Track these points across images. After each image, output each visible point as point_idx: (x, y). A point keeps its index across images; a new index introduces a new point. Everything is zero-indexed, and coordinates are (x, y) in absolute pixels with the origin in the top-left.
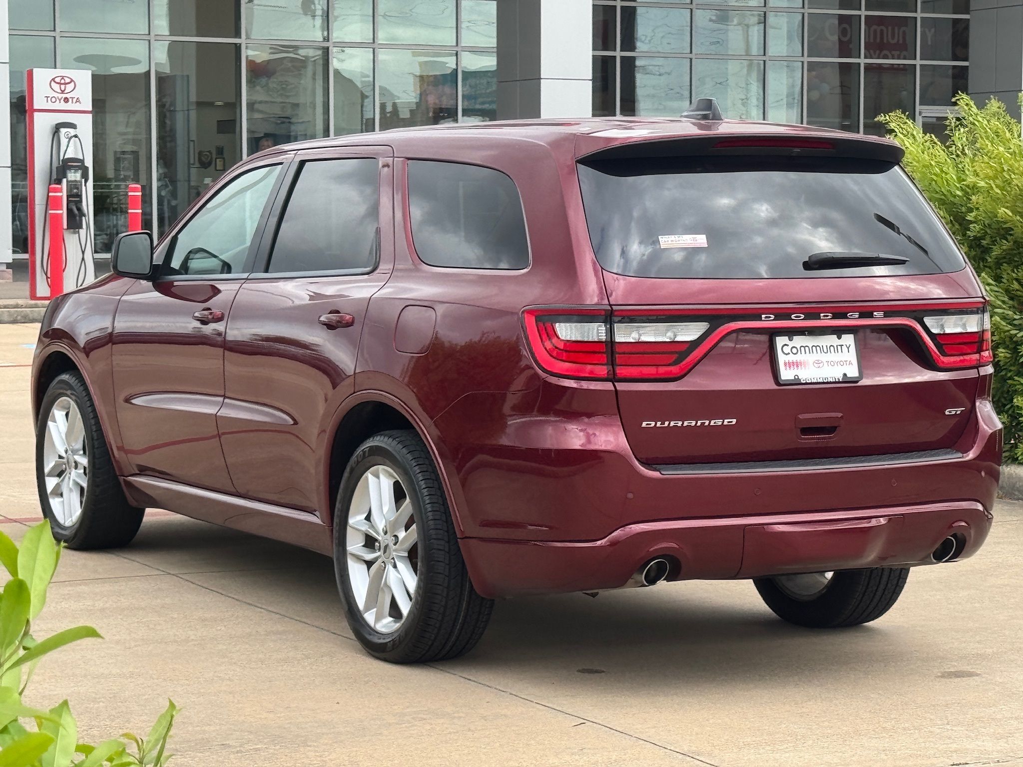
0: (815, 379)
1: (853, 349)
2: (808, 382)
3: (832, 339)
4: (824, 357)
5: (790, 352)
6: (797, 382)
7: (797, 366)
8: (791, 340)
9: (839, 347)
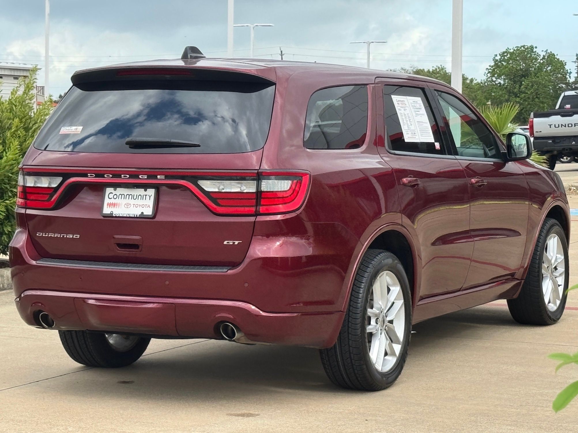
0: (122, 215)
1: (152, 198)
2: (117, 216)
3: (141, 191)
4: (132, 202)
5: (113, 198)
6: (111, 216)
7: (114, 206)
8: (115, 190)
9: (144, 196)
